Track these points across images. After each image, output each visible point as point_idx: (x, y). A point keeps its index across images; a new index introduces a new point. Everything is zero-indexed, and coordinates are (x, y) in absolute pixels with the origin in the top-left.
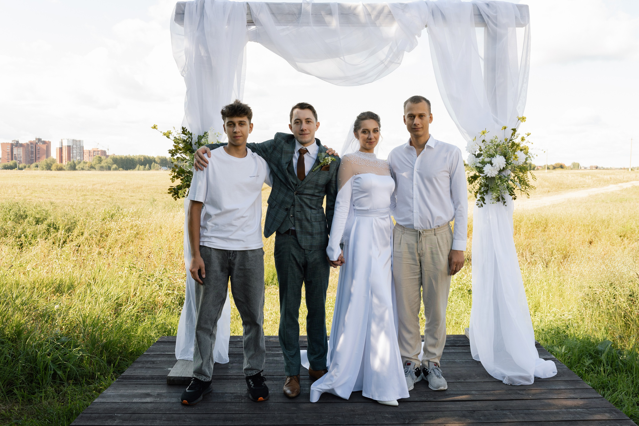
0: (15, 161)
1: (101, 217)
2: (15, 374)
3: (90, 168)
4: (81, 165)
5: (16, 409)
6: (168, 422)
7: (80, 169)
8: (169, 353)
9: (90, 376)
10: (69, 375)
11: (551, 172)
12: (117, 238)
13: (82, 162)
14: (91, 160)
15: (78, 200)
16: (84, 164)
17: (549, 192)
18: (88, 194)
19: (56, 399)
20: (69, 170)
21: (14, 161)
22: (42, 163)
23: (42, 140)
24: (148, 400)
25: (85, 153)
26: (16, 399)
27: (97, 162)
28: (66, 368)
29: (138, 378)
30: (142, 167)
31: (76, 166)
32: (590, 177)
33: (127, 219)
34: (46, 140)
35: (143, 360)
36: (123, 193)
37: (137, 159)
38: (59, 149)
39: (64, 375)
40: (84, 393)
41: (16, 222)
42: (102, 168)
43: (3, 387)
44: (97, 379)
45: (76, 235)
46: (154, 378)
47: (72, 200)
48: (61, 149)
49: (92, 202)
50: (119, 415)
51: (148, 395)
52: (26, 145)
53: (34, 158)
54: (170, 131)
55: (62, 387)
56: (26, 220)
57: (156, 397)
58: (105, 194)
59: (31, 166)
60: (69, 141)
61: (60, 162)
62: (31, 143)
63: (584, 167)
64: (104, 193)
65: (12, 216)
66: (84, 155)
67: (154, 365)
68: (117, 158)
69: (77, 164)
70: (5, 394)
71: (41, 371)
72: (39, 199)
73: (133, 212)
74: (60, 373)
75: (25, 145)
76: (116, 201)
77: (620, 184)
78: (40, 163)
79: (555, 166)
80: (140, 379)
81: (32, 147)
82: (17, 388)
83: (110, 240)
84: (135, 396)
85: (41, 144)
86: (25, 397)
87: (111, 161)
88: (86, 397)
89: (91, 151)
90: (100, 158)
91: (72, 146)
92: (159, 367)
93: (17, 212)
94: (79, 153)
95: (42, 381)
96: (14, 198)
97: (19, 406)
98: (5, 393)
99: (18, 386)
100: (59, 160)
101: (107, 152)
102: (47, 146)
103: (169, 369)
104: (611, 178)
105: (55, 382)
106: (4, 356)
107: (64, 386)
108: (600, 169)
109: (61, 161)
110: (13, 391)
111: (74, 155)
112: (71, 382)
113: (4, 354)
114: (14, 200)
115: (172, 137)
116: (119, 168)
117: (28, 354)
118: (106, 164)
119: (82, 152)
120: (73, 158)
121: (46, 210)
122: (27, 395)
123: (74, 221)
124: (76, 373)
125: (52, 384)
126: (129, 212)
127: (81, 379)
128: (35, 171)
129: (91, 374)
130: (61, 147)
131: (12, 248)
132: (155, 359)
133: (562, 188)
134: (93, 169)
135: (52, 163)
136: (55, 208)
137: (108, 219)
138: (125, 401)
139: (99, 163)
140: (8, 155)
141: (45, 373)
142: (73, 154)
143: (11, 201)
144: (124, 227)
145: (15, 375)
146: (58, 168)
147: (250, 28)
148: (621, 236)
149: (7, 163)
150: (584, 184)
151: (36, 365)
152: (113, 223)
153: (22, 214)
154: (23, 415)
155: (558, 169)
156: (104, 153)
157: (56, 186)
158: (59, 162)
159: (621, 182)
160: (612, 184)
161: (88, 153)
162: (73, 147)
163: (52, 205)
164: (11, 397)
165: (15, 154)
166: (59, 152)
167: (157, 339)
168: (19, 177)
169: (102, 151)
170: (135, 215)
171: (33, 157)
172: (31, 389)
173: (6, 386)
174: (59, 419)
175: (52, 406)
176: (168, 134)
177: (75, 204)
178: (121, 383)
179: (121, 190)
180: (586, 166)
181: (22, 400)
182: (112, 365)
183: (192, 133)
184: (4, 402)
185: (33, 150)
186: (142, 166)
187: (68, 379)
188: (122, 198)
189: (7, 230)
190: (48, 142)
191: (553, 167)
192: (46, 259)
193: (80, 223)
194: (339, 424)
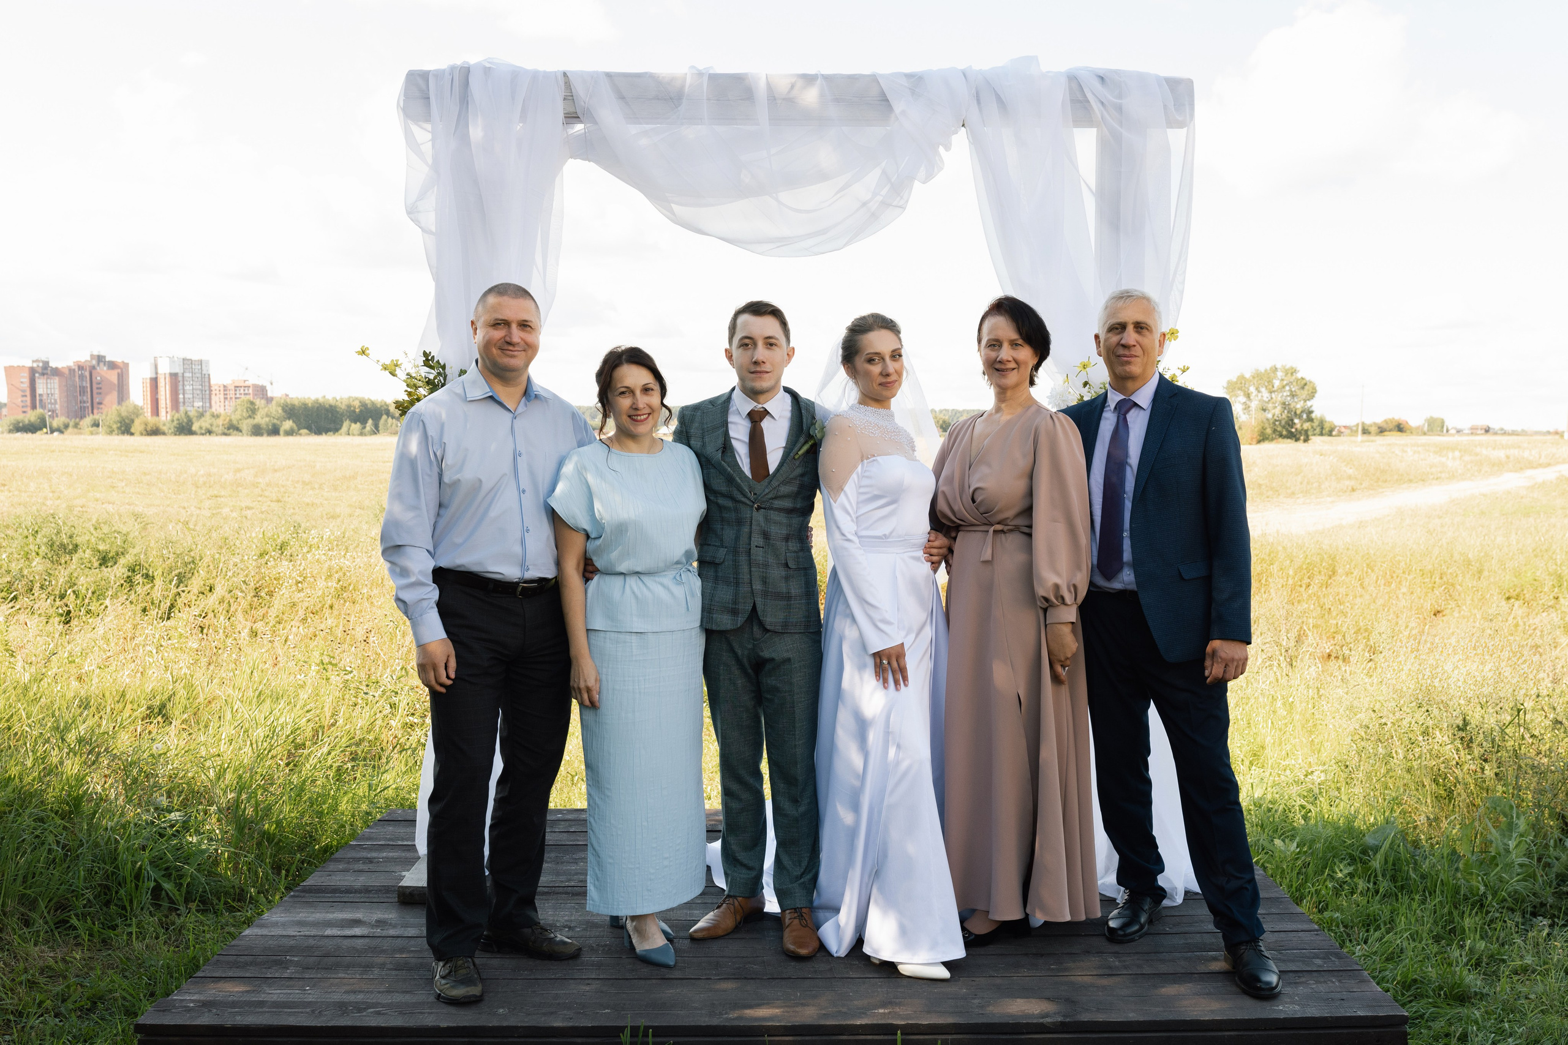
0: (41, 411)
1: (254, 552)
2: (71, 886)
3: (229, 429)
4: (205, 423)
5: (78, 957)
6: (397, 972)
7: (203, 432)
8: (405, 843)
9: (235, 894)
10: (188, 892)
11: (1372, 441)
12: (296, 600)
13: (208, 414)
14: (229, 410)
15: (200, 509)
16: (213, 419)
17: (1353, 490)
18: (223, 493)
19: (162, 938)
20: (175, 435)
21: (39, 411)
22: (107, 415)
23: (107, 359)
24: (357, 931)
25: (214, 392)
26: (75, 937)
27: (244, 414)
28: (181, 877)
29: (335, 890)
30: (356, 427)
31: (192, 423)
32: (1457, 454)
33: (319, 554)
34: (118, 359)
35: (349, 856)
36: (311, 492)
37: (343, 407)
38: (148, 381)
39: (178, 890)
40: (222, 928)
41: (52, 562)
42: (257, 431)
43: (49, 912)
44: (250, 903)
45: (196, 591)
46: (371, 891)
47: (184, 508)
48: (154, 382)
49: (234, 514)
50: (296, 959)
51: (357, 923)
52: (67, 372)
53: (89, 404)
54: (397, 361)
55: (173, 917)
56: (75, 557)
57: (373, 926)
58: (267, 493)
59: (81, 423)
60: (174, 362)
61: (152, 415)
62: (81, 368)
63: (1455, 429)
64: (262, 491)
65: (43, 548)
66: (213, 397)
67: (371, 866)
68: (293, 406)
69: (194, 420)
70: (53, 927)
71: (128, 881)
72: (104, 506)
73: (332, 537)
74: (167, 886)
75: (63, 370)
76: (292, 511)
77: (1529, 472)
78: (104, 417)
79: (1385, 426)
80: (341, 892)
81: (81, 377)
82: (77, 915)
83: (278, 603)
84: (330, 924)
85: (105, 368)
86: (96, 935)
87: (280, 411)
88: (227, 935)
89: (230, 388)
90: (252, 403)
91: (180, 375)
92: (382, 869)
93: (54, 538)
94: (198, 392)
95: (131, 902)
96: (44, 504)
97: (83, 952)
98: (51, 924)
99: (79, 911)
100: (149, 410)
101: (269, 388)
102: (118, 374)
103: (404, 873)
104: (1508, 457)
105: (158, 906)
106: (47, 847)
107: (179, 915)
108: (1496, 434)
109: (156, 411)
110: (68, 922)
111: (186, 396)
112: (193, 906)
113: (47, 843)
114: (44, 508)
115: (401, 374)
116: (299, 430)
117: (96, 845)
118: (267, 419)
119: (207, 388)
120: (184, 403)
121: (124, 532)
122: (100, 930)
123: (191, 559)
124: (205, 887)
125: (152, 909)
126: (322, 537)
127: (215, 901)
128: (93, 437)
129: (238, 891)
130: (154, 376)
131: (47, 622)
132: (374, 854)
133: (1386, 481)
134: (235, 432)
135: (133, 417)
136: (145, 528)
137: (273, 553)
138: (307, 933)
139: (250, 417)
140: (23, 396)
141: (137, 886)
142: (184, 394)
143: (38, 511)
144: (311, 573)
145: (73, 888)
146: (149, 429)
147: (573, 128)
148: (1508, 598)
149: (20, 417)
150: (1441, 472)
151: (117, 867)
152: (285, 563)
153: (65, 541)
154: (92, 969)
155: (1392, 433)
156: (261, 391)
157: (145, 474)
158: (149, 414)
159: (1532, 468)
160: (1511, 471)
161: (222, 392)
162: (183, 377)
163: (138, 520)
164: (65, 932)
165: (40, 395)
166: (149, 389)
167: (379, 816)
168: (53, 451)
169: (255, 386)
170: (337, 545)
171: (84, 402)
172: (108, 918)
173: (52, 911)
174: (172, 977)
175: (155, 953)
176: (393, 368)
177: (194, 519)
178: (299, 899)
179: (304, 483)
180: (1459, 427)
181: (89, 940)
182: (284, 872)
183: (445, 365)
184: (51, 944)
185: (84, 384)
186: (356, 423)
187: (187, 901)
188: (308, 504)
189: (32, 579)
190: (121, 366)
191: (1379, 428)
192: (130, 646)
193: (205, 565)
194: (754, 977)
